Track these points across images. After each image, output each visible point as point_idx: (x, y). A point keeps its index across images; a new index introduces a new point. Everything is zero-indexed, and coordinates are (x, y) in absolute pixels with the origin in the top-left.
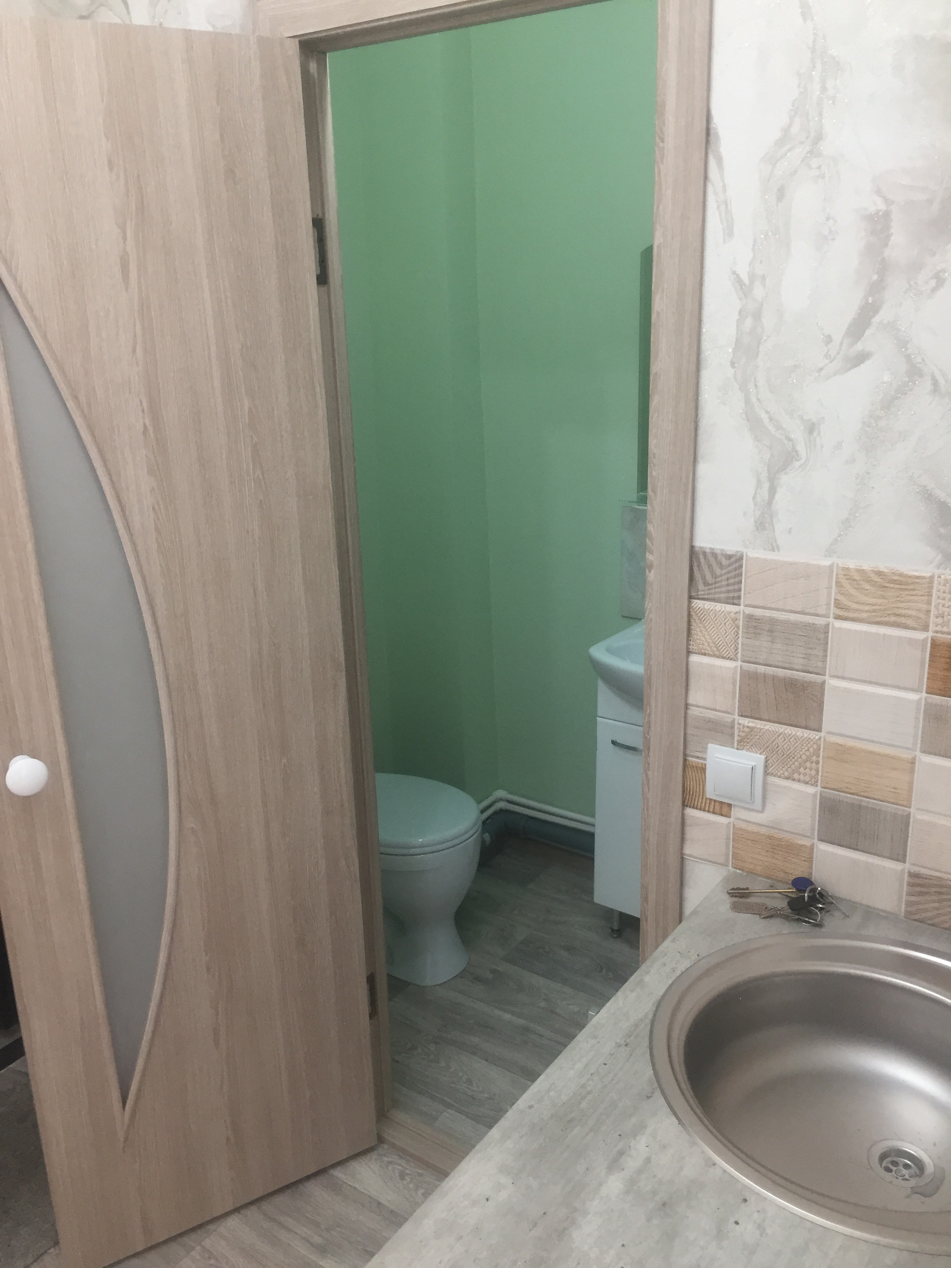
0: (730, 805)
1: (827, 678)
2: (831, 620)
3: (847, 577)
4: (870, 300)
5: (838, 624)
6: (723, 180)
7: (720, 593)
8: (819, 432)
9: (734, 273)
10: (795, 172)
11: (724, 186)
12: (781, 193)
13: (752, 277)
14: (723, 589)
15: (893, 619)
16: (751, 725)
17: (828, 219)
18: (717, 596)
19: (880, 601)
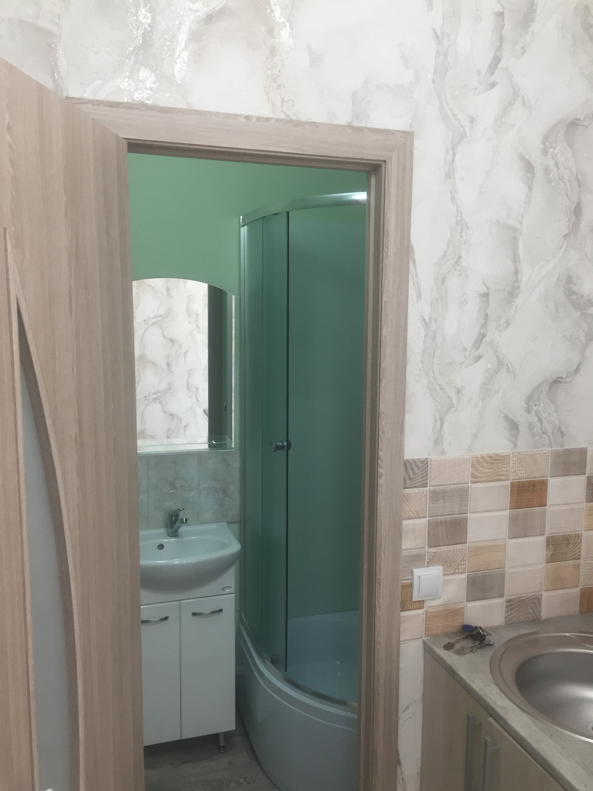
0: (423, 601)
1: (468, 514)
2: (470, 484)
3: (477, 462)
4: (482, 331)
5: (474, 485)
6: (416, 271)
7: (418, 482)
8: (462, 393)
9: (422, 317)
10: (450, 272)
11: (417, 274)
12: (443, 281)
13: (430, 319)
14: (420, 480)
15: (497, 478)
16: (435, 551)
17: (464, 294)
18: (417, 484)
19: (490, 470)
